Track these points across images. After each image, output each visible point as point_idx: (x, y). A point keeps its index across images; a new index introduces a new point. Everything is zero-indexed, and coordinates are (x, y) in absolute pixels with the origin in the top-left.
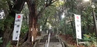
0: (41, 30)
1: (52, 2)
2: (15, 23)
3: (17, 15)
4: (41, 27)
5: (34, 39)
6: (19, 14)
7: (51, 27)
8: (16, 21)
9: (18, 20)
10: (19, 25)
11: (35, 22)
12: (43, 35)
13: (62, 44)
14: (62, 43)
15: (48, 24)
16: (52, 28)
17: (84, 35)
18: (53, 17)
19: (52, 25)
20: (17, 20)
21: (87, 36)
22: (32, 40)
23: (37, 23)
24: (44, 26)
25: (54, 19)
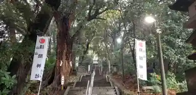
0: (77, 64)
1: (100, 11)
2: (36, 50)
3: (39, 38)
4: (77, 59)
5: (65, 80)
6: (43, 37)
7: (97, 59)
8: (38, 48)
9: (41, 46)
10: (42, 55)
11: (68, 49)
12: (81, 74)
13: (115, 91)
14: (114, 88)
15: (90, 52)
16: (98, 61)
17: (151, 74)
18: (101, 39)
19: (99, 56)
20: (39, 46)
21: (156, 75)
22: (63, 83)
23: (71, 53)
24: (83, 57)
25: (103, 43)
